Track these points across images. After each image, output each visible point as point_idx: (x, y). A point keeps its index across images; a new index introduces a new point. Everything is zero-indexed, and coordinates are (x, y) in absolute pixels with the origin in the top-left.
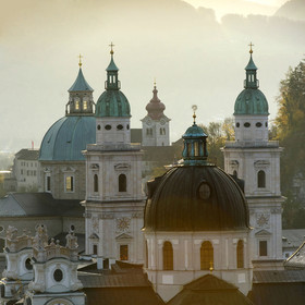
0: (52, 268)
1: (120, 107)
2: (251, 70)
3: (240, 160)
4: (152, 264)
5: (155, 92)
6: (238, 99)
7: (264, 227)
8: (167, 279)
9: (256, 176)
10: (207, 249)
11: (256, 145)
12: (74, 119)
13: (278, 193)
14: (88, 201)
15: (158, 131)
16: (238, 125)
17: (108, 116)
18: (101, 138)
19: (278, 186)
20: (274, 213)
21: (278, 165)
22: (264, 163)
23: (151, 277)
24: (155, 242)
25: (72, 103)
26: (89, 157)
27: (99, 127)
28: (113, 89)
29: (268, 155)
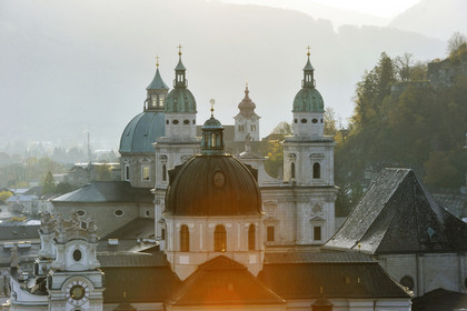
0: (72, 248)
1: (186, 104)
2: (309, 71)
3: (297, 153)
4: (171, 247)
5: (247, 92)
6: (297, 97)
7: (319, 214)
8: (184, 259)
9: (311, 168)
10: (220, 233)
11: (311, 139)
12: (151, 115)
13: (332, 183)
14: (157, 189)
15: (249, 128)
16: (296, 121)
17: (175, 111)
18: (170, 132)
19: (332, 177)
20: (328, 201)
21: (332, 158)
22: (320, 156)
23: (170, 258)
24: (174, 225)
25: (149, 100)
26: (158, 149)
27: (168, 122)
28: (181, 87)
29: (323, 148)
